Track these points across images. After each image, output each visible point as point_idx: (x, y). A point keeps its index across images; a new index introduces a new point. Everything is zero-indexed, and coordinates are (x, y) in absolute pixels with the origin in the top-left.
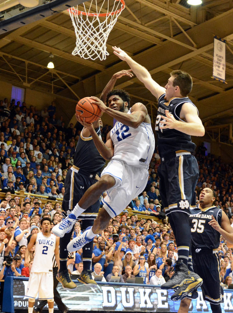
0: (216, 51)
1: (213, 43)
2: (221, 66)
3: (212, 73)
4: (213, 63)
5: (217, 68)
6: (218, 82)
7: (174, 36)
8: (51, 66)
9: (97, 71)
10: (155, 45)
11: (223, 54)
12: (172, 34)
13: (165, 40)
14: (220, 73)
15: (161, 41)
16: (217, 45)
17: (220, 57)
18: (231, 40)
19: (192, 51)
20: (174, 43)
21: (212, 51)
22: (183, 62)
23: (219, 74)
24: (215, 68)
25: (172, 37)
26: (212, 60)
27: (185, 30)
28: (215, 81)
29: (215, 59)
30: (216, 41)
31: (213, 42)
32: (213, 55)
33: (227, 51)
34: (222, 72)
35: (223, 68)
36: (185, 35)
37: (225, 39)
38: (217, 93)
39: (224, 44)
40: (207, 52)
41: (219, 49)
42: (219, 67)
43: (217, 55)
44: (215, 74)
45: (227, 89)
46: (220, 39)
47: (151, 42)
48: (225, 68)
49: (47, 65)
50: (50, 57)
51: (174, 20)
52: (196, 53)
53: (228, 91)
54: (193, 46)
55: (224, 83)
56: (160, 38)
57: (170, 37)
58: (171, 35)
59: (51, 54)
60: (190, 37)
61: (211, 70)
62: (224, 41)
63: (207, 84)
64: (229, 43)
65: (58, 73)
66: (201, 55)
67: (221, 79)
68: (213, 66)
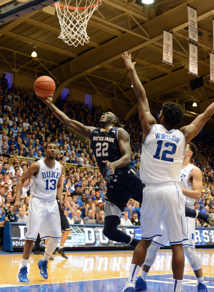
0: (165, 41)
1: (162, 35)
2: (169, 53)
3: (162, 58)
4: (162, 51)
5: (166, 54)
6: (167, 65)
7: (132, 29)
8: (34, 55)
9: (71, 59)
10: (116, 36)
11: (171, 43)
12: (130, 27)
13: (125, 32)
14: (169, 58)
15: (122, 33)
16: (166, 35)
17: (168, 45)
18: (177, 32)
19: (146, 41)
20: (132, 35)
21: (161, 41)
22: (139, 50)
23: (168, 59)
24: (164, 54)
25: (130, 29)
26: (162, 48)
27: (141, 24)
28: (164, 65)
29: (165, 47)
30: (165, 33)
31: (162, 33)
32: (163, 44)
33: (174, 41)
34: (170, 57)
35: (171, 54)
36: (140, 28)
37: (172, 30)
38: (166, 74)
39: (171, 35)
40: (158, 41)
41: (167, 39)
42: (167, 53)
43: (166, 44)
44: (165, 59)
45: (173, 71)
46: (168, 31)
47: (114, 34)
48: (172, 54)
49: (31, 54)
50: (33, 47)
51: (131, 16)
52: (149, 42)
53: (174, 72)
54: (146, 37)
55: (171, 66)
56: (121, 31)
57: (129, 30)
58: (129, 28)
59: (34, 45)
60: (145, 29)
61: (162, 56)
62: (171, 33)
63: (158, 67)
64: (175, 34)
65: (40, 61)
66: (153, 44)
67: (169, 63)
68: (163, 53)
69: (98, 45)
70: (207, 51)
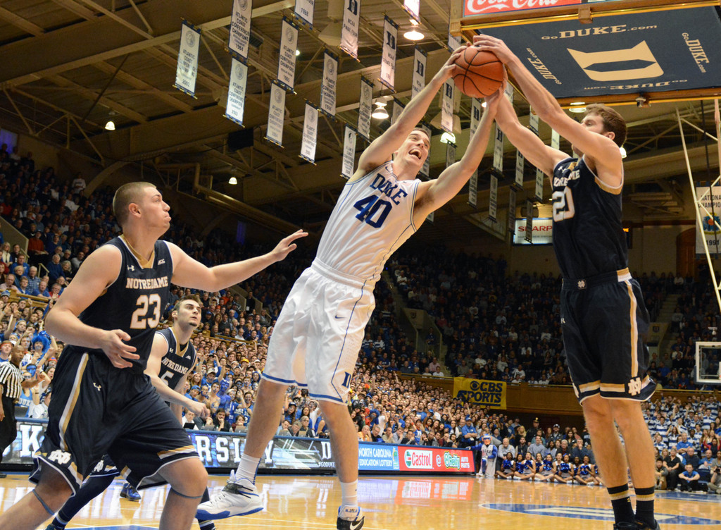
0: (184, 45)
1: (179, 32)
2: (190, 71)
3: (175, 80)
4: (177, 63)
5: (183, 71)
6: (183, 96)
7: (117, 10)
10: (83, 20)
11: (195, 51)
12: (113, 7)
13: (101, 14)
14: (188, 80)
15: (95, 15)
16: (187, 34)
17: (190, 55)
18: (210, 31)
19: (145, 39)
20: (117, 23)
21: (176, 44)
22: (129, 54)
23: (185, 83)
24: (179, 72)
25: (113, 11)
26: (176, 58)
27: (136, 4)
28: (178, 93)
29: (181, 57)
30: (185, 29)
31: (181, 29)
32: (178, 49)
33: (202, 48)
34: (190, 79)
35: (193, 74)
36: (135, 11)
37: (199, 27)
38: (181, 112)
39: (197, 36)
40: (168, 44)
41: (189, 42)
42: (186, 71)
43: (185, 51)
44: (179, 80)
45: (196, 108)
46: (191, 27)
47: (78, 14)
48: (196, 73)
52: (150, 43)
53: (198, 112)
54: (146, 30)
55: (192, 97)
56: (93, 10)
57: (110, 11)
58: (111, 7)
60: (146, 18)
61: (174, 74)
62: (198, 31)
63: (165, 96)
64: (206, 34)
66: (158, 47)
67: (188, 91)
68: (176, 68)
69: (42, 32)
70: (266, 77)
